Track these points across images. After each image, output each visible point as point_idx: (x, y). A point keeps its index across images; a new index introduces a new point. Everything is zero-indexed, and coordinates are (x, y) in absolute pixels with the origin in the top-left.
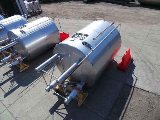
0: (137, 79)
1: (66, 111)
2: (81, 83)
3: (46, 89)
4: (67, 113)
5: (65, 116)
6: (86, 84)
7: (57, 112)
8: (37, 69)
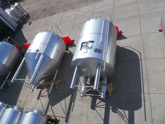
0: (140, 54)
1: (103, 103)
2: (104, 78)
3: (81, 95)
4: (105, 104)
5: (104, 106)
6: (108, 77)
7: (97, 107)
8: (71, 87)
